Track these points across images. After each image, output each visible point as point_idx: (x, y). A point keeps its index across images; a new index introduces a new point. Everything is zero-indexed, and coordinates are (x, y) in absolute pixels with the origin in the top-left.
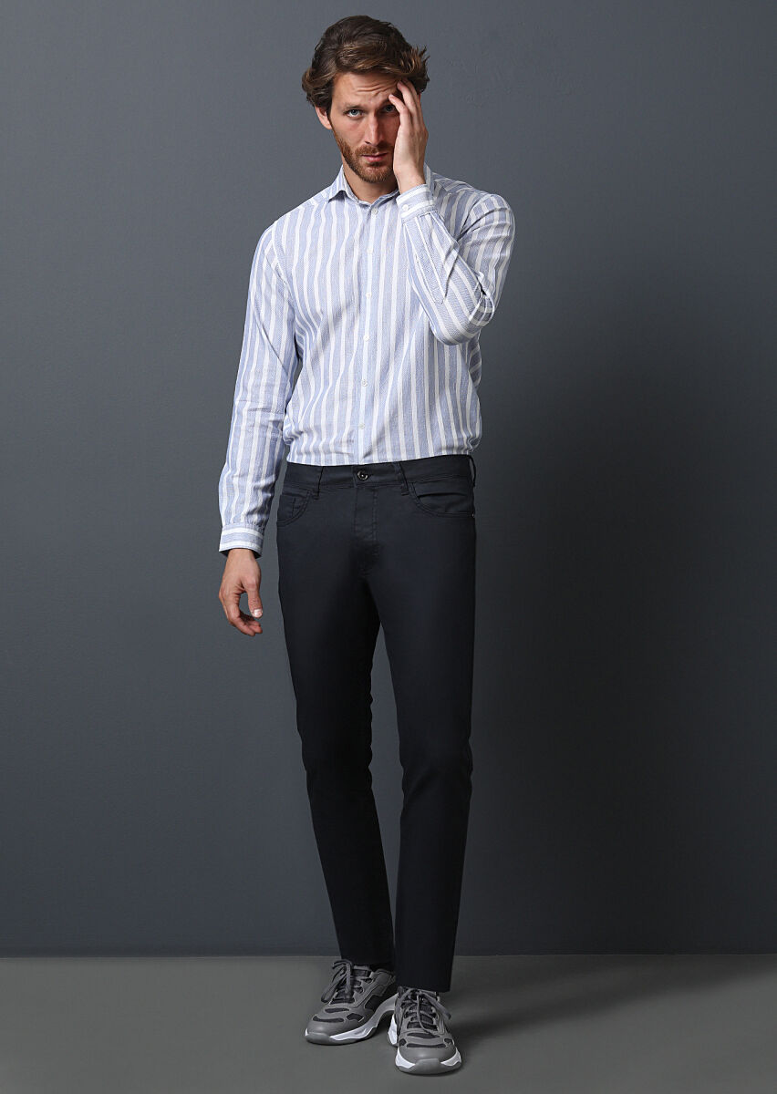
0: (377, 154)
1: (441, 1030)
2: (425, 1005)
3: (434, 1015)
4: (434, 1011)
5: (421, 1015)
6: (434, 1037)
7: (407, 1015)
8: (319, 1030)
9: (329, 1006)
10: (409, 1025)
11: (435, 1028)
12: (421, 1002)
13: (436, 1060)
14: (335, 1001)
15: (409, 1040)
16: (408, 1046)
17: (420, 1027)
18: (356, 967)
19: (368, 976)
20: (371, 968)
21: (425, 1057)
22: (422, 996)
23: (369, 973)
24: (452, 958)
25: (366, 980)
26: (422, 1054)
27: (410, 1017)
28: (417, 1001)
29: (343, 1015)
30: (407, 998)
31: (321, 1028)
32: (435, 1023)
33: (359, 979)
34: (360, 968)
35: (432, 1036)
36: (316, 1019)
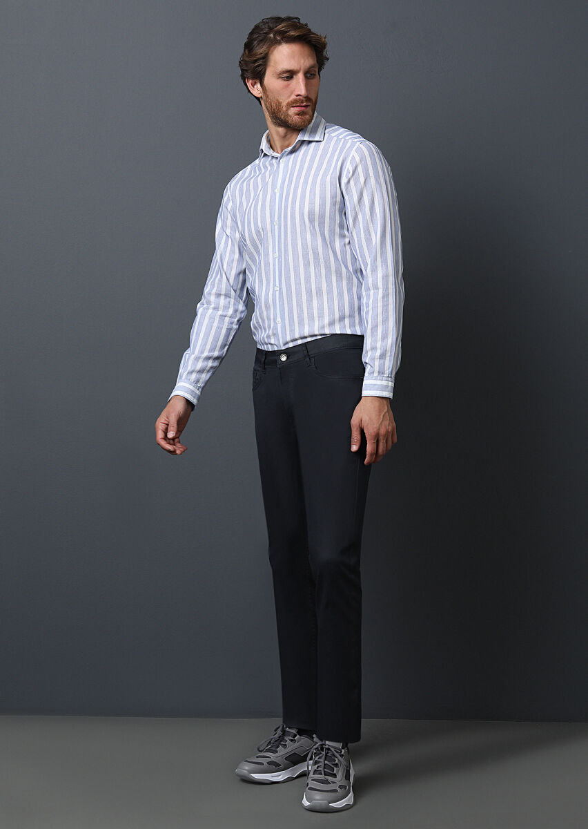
0: (305, 104)
1: (339, 777)
2: (330, 756)
3: (336, 765)
5: (325, 764)
6: (331, 783)
10: (315, 772)
11: (334, 775)
12: (326, 754)
13: (326, 802)
16: (309, 789)
17: (321, 774)
18: (287, 729)
20: (298, 732)
21: (319, 799)
22: (328, 749)
23: (295, 736)
26: (318, 796)
29: (265, 761)
30: (317, 749)
32: (335, 772)
34: (290, 730)
35: (328, 783)
36: (246, 761)
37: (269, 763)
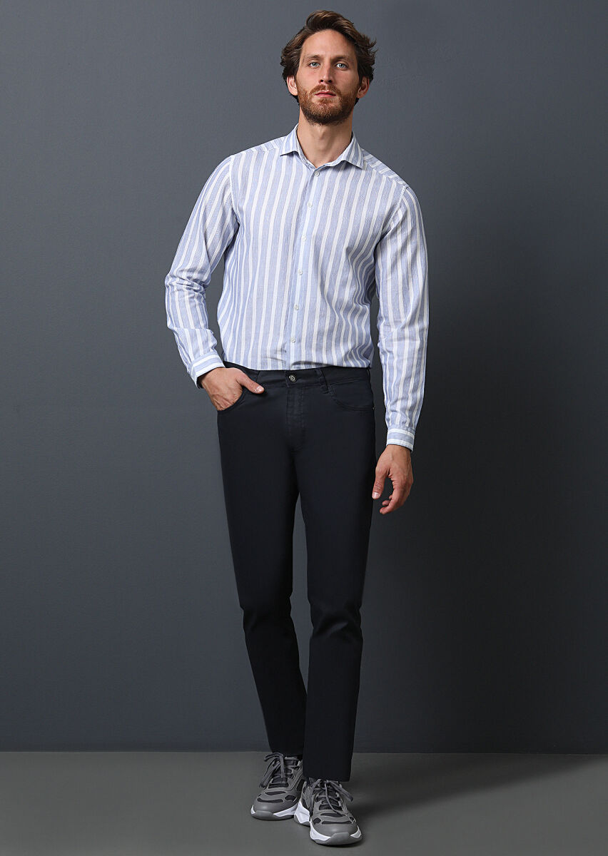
1: (345, 810)
2: (332, 791)
3: (339, 799)
4: (338, 796)
5: (330, 799)
6: (341, 816)
7: (317, 800)
8: (264, 809)
9: (268, 790)
10: (321, 807)
11: (340, 809)
12: (328, 788)
13: (346, 833)
14: (271, 786)
15: (323, 819)
16: (322, 823)
17: (331, 808)
18: (286, 758)
19: (296, 764)
20: (298, 758)
21: (337, 831)
22: (328, 784)
23: (297, 762)
24: (352, 754)
25: (295, 768)
26: (334, 829)
27: (321, 801)
28: (326, 788)
29: (282, 797)
30: (317, 787)
31: (265, 807)
32: (340, 805)
33: (290, 767)
34: (290, 758)
35: (340, 815)
36: (259, 800)
37: (287, 798)
